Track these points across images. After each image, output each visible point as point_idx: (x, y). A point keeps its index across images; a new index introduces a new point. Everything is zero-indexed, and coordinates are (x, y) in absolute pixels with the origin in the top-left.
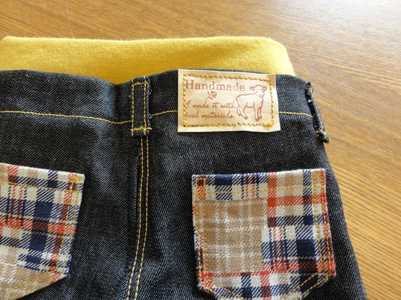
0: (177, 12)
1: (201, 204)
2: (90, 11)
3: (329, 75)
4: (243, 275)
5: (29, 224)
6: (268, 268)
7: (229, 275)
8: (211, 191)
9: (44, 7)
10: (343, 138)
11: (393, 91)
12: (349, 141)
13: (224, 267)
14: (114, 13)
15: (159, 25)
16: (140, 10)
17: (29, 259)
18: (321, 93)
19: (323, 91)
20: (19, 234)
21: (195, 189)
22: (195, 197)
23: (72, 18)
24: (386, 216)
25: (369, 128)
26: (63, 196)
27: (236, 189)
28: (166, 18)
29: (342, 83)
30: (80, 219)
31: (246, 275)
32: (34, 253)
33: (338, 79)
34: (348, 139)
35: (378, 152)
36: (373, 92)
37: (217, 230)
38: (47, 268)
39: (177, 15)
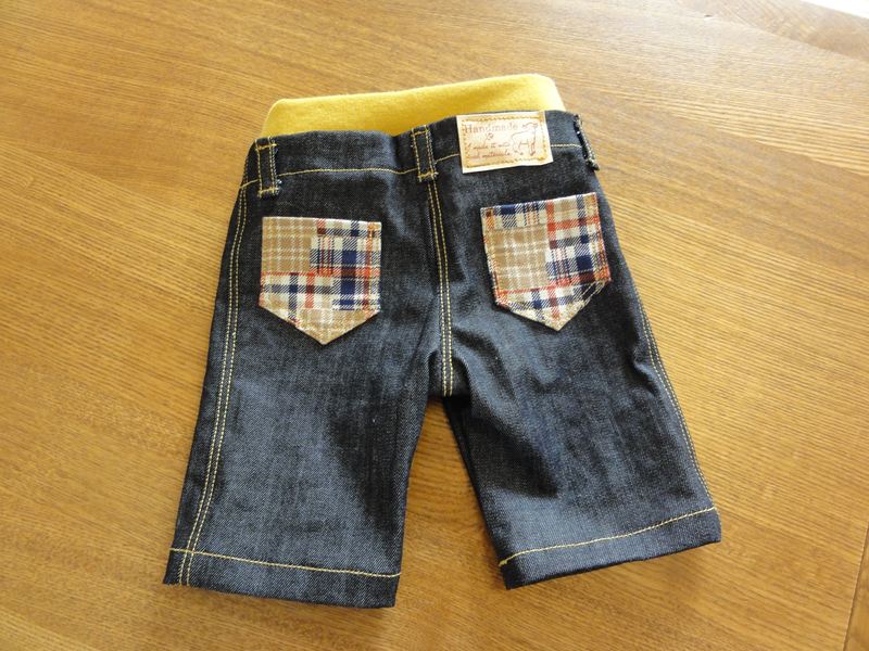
0: (432, 47)
1: (490, 234)
2: (334, 55)
3: (601, 103)
4: (533, 290)
5: (338, 272)
6: (554, 283)
7: (521, 291)
8: (498, 220)
9: (280, 56)
10: (618, 167)
11: (668, 113)
12: (623, 169)
13: (515, 285)
14: (360, 55)
15: (414, 64)
16: (389, 49)
17: (342, 302)
18: (594, 124)
19: (596, 121)
20: (331, 282)
21: (484, 220)
22: (485, 228)
23: (314, 67)
24: (660, 235)
25: (643, 155)
26: (365, 244)
27: (519, 216)
28: (420, 55)
29: (615, 111)
30: (382, 262)
31: (535, 291)
32: (345, 297)
33: (611, 106)
34: (624, 167)
35: (653, 177)
36: (648, 116)
37: (507, 254)
38: (361, 307)
39: (431, 51)
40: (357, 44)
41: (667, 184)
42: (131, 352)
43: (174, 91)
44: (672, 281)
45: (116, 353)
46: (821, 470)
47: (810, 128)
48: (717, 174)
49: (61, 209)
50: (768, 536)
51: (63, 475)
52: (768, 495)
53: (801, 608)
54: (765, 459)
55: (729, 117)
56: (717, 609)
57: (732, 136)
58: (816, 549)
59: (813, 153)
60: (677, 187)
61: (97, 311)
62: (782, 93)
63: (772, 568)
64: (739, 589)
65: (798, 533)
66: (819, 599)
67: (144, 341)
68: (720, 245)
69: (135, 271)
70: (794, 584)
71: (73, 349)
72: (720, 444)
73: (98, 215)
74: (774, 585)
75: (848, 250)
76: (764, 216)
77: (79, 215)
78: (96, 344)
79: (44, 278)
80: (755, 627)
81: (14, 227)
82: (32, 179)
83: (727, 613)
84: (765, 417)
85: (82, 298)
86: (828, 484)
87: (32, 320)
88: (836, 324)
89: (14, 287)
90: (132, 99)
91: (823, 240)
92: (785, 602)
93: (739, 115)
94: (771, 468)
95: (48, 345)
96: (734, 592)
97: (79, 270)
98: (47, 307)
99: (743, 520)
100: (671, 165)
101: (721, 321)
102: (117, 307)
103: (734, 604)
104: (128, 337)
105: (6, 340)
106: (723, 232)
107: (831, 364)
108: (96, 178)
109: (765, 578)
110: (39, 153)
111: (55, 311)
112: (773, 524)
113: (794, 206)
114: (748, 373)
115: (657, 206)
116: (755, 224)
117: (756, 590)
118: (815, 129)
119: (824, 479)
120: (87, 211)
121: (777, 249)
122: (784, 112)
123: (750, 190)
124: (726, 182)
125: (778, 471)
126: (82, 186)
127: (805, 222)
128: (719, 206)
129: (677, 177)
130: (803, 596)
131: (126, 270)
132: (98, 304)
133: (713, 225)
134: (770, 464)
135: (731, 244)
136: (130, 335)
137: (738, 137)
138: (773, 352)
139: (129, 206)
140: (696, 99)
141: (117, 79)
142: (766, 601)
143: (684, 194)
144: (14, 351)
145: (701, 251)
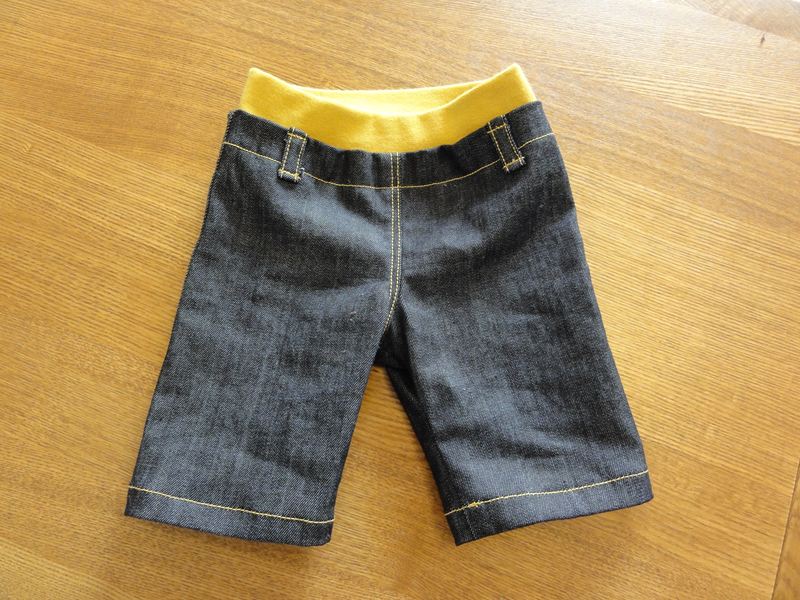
40: (333, 22)
41: (619, 152)
42: (127, 306)
43: (162, 64)
44: (624, 241)
45: (113, 308)
46: (758, 412)
47: (748, 102)
48: (664, 143)
49: (58, 173)
50: (711, 471)
51: (65, 420)
52: (710, 434)
53: (740, 535)
54: (708, 403)
55: (676, 91)
56: (665, 537)
57: (678, 108)
58: (753, 483)
59: (751, 125)
60: (627, 155)
61: (94, 269)
62: (722, 69)
63: (714, 500)
64: (685, 519)
65: (738, 469)
66: (755, 527)
67: (139, 296)
68: (668, 209)
69: (129, 232)
70: (733, 514)
71: (74, 304)
72: (667, 389)
73: (94, 180)
74: (717, 515)
75: (782, 213)
76: (706, 182)
77: (75, 179)
78: (94, 299)
79: (43, 238)
80: (699, 553)
81: (14, 191)
82: (30, 146)
83: (673, 540)
84: (707, 364)
85: (80, 257)
86: (764, 424)
87: (33, 277)
88: (771, 280)
89: (15, 247)
90: (124, 71)
91: (759, 204)
92: (725, 529)
93: (684, 90)
94: (713, 410)
95: (49, 300)
96: (679, 521)
97: (76, 230)
98: (47, 266)
99: (688, 457)
100: (622, 135)
101: (668, 278)
102: (112, 265)
103: (680, 532)
104: (125, 294)
105: (9, 296)
106: (668, 196)
107: (767, 317)
108: (91, 145)
109: (707, 508)
110: (36, 121)
111: (55, 269)
112: (716, 460)
113: (733, 173)
114: (692, 324)
115: (611, 173)
116: (699, 190)
117: (699, 519)
118: (753, 103)
119: (760, 420)
120: (82, 174)
121: (718, 212)
122: (725, 87)
123: (694, 159)
124: (672, 150)
125: (719, 413)
126: (78, 153)
127: (743, 188)
128: (665, 173)
129: (627, 146)
130: (741, 525)
131: (120, 231)
132: (96, 262)
133: (661, 190)
134: (712, 407)
135: (676, 207)
136: (125, 291)
137: (683, 110)
138: (715, 306)
139: (123, 172)
140: (644, 75)
141: (109, 52)
142: (709, 530)
143: (634, 162)
144: (17, 305)
145: (649, 214)
